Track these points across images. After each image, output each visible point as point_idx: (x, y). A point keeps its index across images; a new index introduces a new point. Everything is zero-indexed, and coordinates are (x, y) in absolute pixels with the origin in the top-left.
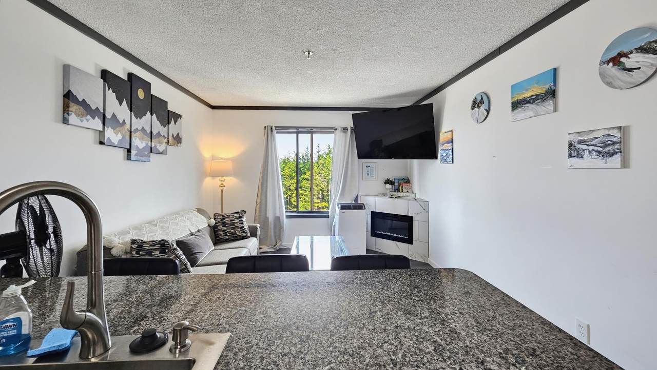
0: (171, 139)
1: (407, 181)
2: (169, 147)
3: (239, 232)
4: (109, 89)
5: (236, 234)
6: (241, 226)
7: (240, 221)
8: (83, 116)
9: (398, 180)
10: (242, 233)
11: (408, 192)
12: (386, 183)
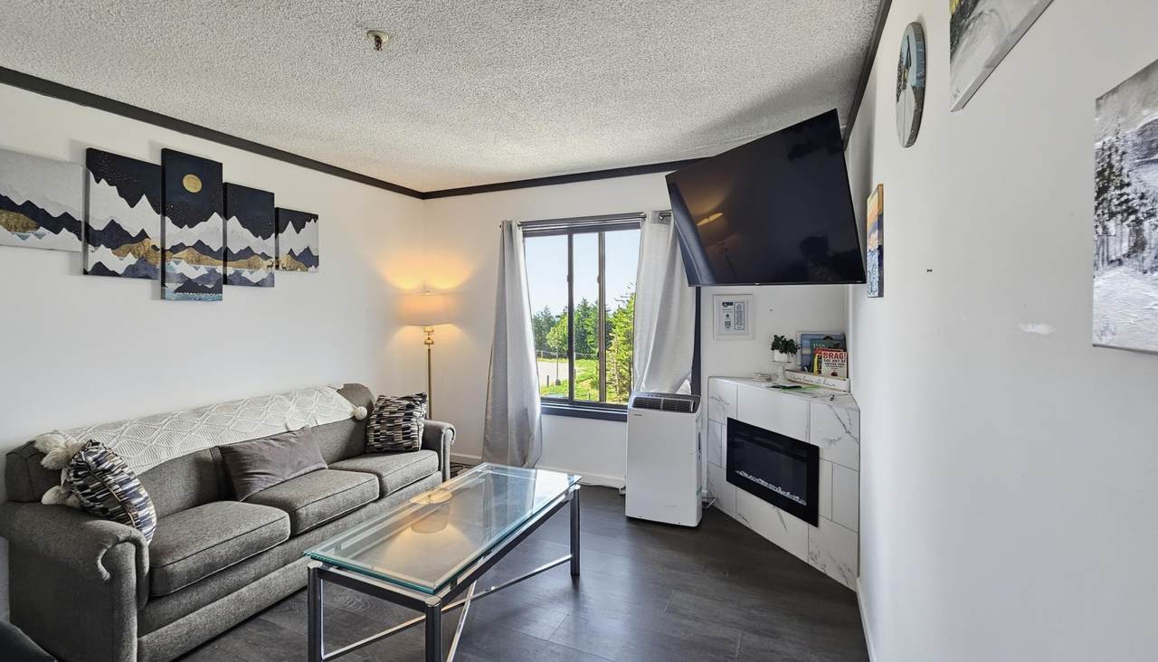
0: (284, 259)
1: (838, 344)
2: (277, 274)
3: (399, 437)
4: (98, 181)
5: (393, 440)
6: (404, 425)
7: (406, 414)
8: (26, 229)
9: (812, 341)
10: (404, 439)
11: (834, 374)
12: (774, 347)
